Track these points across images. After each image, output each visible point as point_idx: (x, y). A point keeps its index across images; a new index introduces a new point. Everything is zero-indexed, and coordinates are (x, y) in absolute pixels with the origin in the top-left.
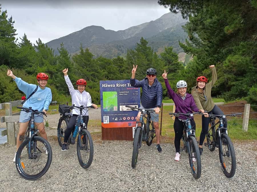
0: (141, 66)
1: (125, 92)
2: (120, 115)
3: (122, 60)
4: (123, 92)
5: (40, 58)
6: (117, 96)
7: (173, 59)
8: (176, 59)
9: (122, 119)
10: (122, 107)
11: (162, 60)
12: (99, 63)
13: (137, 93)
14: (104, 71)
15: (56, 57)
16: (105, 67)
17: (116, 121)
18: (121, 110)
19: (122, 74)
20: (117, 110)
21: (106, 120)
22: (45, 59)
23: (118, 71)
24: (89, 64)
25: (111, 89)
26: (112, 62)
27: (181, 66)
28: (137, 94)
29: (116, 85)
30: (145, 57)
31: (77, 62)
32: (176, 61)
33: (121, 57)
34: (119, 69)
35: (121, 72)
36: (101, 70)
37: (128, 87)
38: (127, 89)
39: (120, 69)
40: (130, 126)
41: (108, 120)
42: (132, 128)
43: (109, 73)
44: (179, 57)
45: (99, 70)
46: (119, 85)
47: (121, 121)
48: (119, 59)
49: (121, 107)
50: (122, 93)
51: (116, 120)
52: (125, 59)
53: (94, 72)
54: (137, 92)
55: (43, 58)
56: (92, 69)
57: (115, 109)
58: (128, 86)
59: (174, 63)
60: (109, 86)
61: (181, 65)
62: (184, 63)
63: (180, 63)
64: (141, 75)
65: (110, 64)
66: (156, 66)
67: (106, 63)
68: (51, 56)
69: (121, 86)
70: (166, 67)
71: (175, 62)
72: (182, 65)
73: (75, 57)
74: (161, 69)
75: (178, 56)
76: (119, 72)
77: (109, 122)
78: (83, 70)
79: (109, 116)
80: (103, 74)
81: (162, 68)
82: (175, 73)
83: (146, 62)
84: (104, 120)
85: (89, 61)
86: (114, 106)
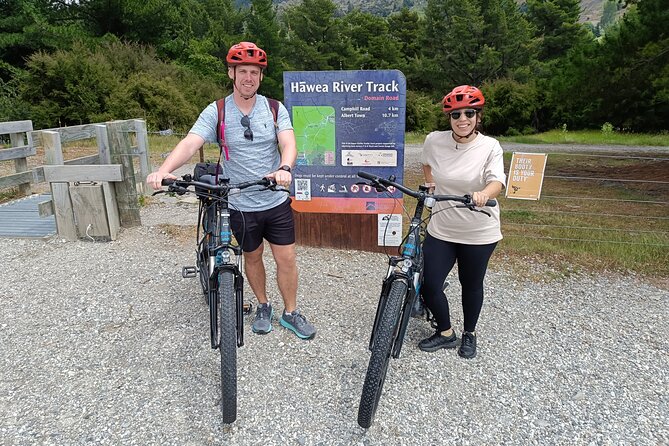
0: (466, 38)
1: (357, 109)
2: (342, 176)
3: (414, 19)
4: (353, 109)
5: (201, 16)
6: (333, 121)
7: (564, 14)
8: (573, 16)
9: (349, 189)
10: (349, 154)
11: (528, 19)
12: (351, 28)
13: (395, 112)
14: (362, 52)
15: (241, 13)
16: (367, 39)
17: (331, 195)
18: (344, 163)
19: (410, 59)
20: (333, 163)
21: (303, 191)
22: (214, 19)
23: (402, 51)
24: (324, 33)
25: (317, 100)
26: (387, 25)
27: (586, 36)
28: (397, 115)
29: (331, 88)
30: (479, 9)
31: (293, 28)
32: (571, 22)
33: (412, 11)
34: (405, 46)
35: (407, 54)
36: (356, 50)
37: (369, 94)
38: (366, 98)
39: (408, 45)
40: (372, 212)
41: (309, 190)
42: (376, 216)
43: (375, 57)
44: (581, 10)
45: (351, 49)
46: (340, 88)
47: (346, 196)
48: (405, 17)
49: (344, 153)
50: (348, 112)
51: (329, 191)
52: (422, 16)
53: (335, 55)
54: (397, 109)
55: (210, 15)
56: (331, 46)
57: (329, 160)
58: (370, 90)
59: (565, 28)
60: (311, 88)
61: (584, 32)
62: (597, 28)
63: (582, 29)
64: (466, 62)
65: (378, 31)
66: (509, 37)
67: (371, 29)
68: (229, 10)
69: (347, 90)
70: (539, 39)
71: (569, 25)
72: (591, 33)
73: (289, 12)
74: (523, 45)
75: (579, 5)
76: (403, 55)
77: (309, 196)
78: (308, 48)
79: (311, 178)
80: (359, 59)
81: (527, 43)
82: (562, 59)
83: (479, 26)
84: (297, 191)
85: (323, 23)
86: (324, 149)
